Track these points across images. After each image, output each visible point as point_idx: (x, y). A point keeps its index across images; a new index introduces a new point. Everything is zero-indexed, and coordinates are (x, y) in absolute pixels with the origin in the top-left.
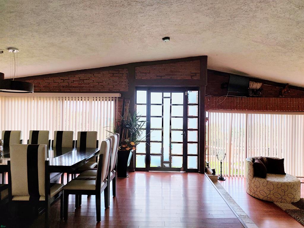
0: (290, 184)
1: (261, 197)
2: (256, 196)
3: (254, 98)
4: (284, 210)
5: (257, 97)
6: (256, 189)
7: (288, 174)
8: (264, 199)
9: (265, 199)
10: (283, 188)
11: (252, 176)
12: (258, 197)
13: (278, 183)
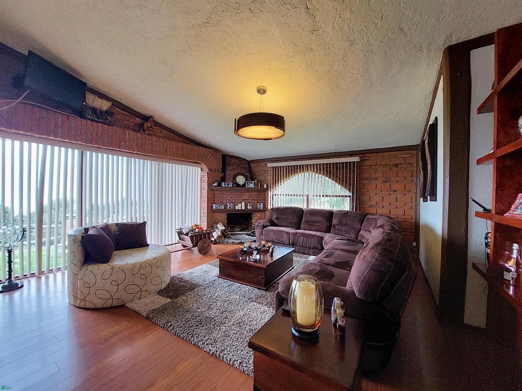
0: (156, 260)
1: (99, 304)
2: (88, 305)
3: (95, 124)
4: (144, 314)
5: (103, 123)
6: (86, 291)
7: (152, 245)
8: (105, 306)
9: (108, 304)
10: (142, 272)
11: (79, 264)
12: (92, 306)
13: (134, 266)
